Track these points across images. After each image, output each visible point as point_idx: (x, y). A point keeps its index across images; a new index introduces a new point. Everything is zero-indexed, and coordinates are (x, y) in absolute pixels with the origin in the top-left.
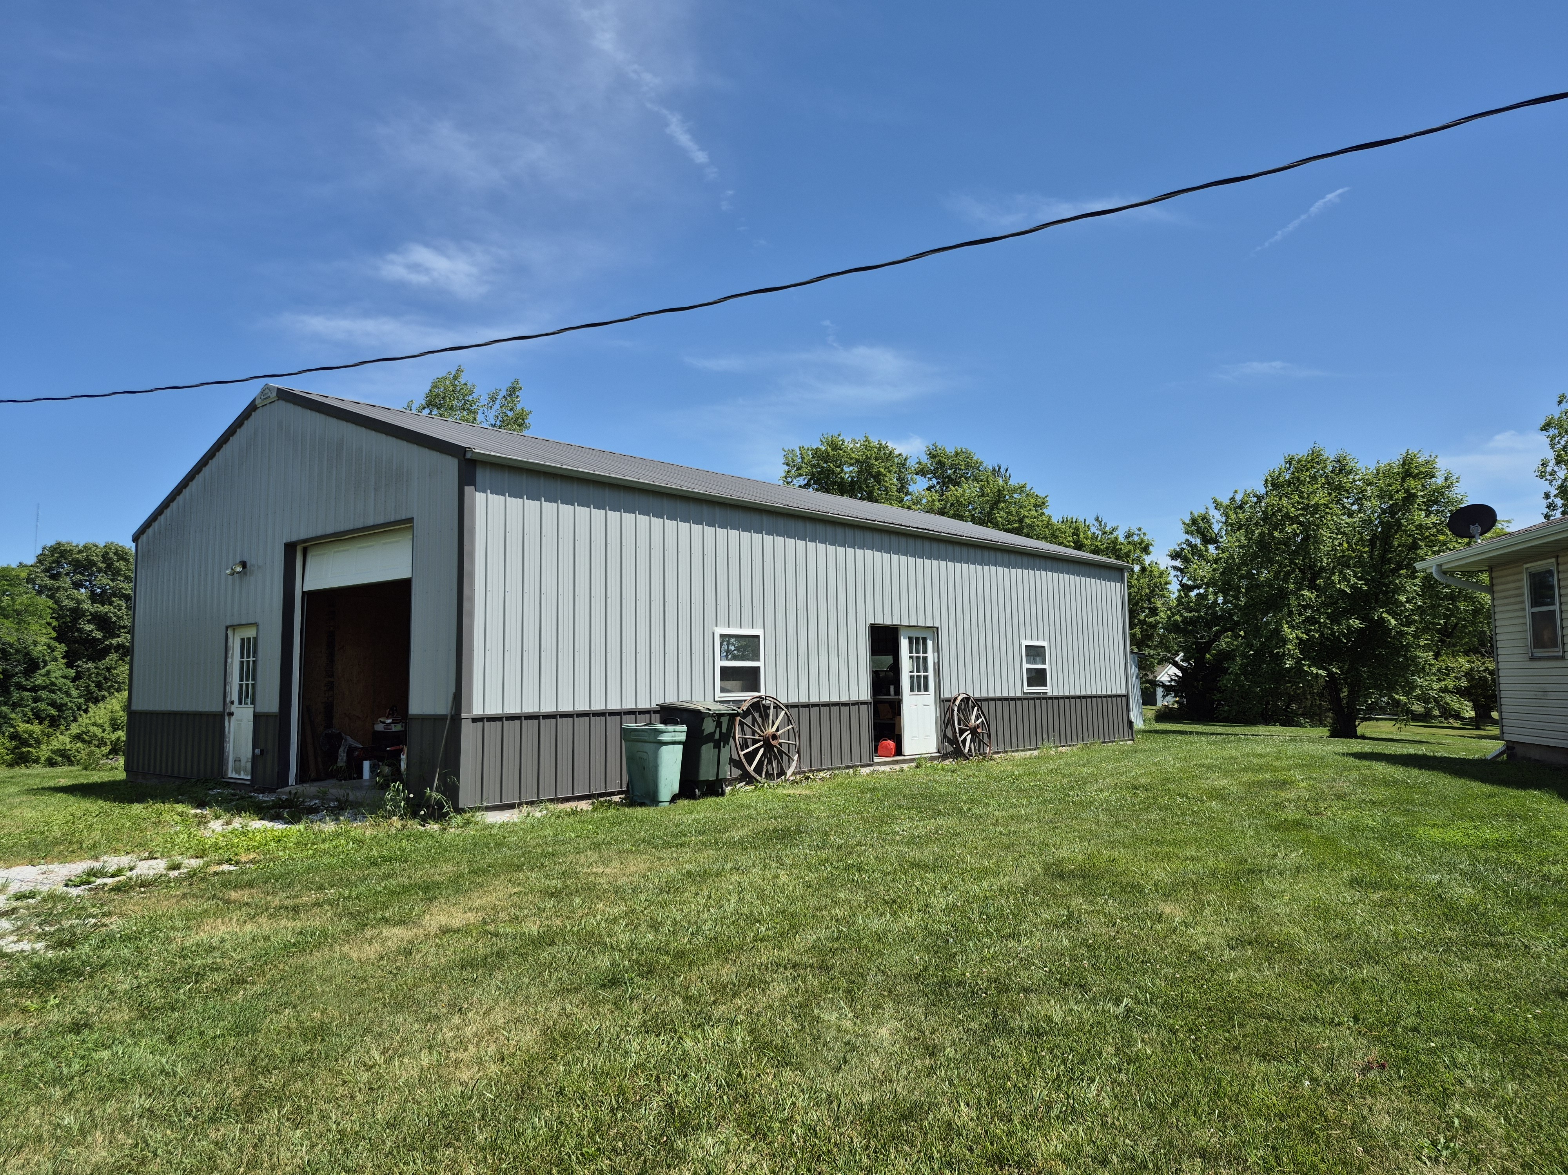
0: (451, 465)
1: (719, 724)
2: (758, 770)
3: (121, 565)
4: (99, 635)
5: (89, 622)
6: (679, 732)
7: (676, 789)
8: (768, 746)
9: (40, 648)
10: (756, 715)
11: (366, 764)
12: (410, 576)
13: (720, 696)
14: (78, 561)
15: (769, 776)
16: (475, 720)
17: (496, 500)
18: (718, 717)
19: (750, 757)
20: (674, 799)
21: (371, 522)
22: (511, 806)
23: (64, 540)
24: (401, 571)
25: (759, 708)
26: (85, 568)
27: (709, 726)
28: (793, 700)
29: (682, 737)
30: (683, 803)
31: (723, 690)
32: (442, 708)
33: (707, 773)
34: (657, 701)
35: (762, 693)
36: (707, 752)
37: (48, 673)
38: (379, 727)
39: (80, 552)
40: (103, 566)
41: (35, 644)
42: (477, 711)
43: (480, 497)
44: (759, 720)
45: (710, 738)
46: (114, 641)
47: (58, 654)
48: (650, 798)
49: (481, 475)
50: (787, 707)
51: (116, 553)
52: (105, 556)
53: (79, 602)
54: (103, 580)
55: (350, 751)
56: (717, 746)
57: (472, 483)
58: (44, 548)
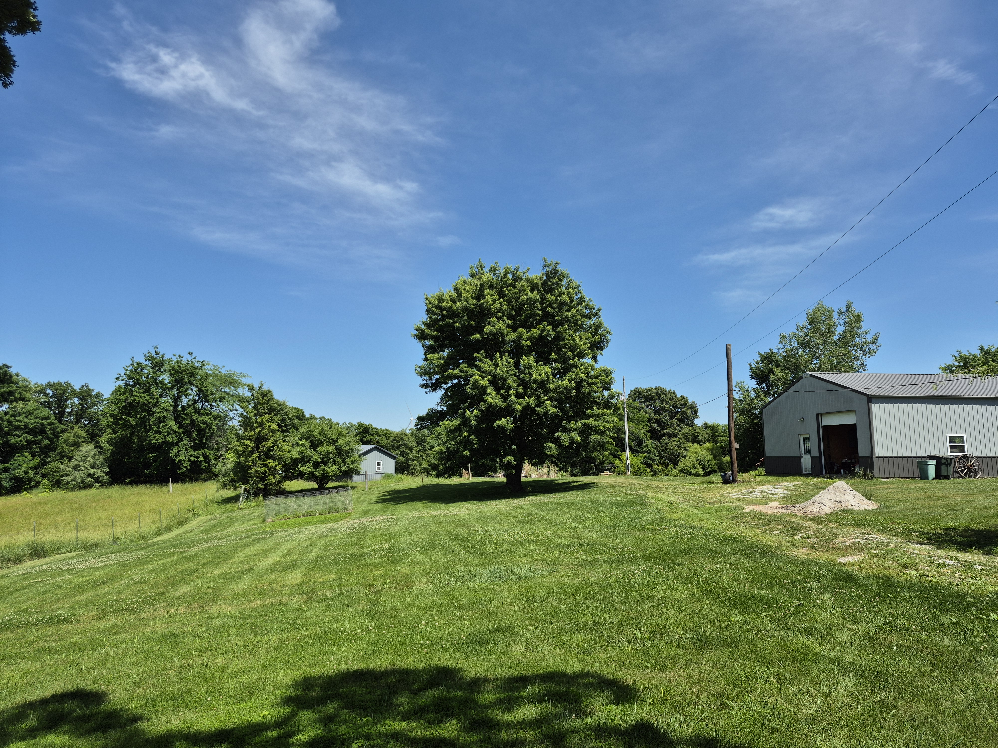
0: (865, 398)
1: (947, 460)
2: (965, 475)
3: (663, 396)
4: (659, 429)
5: (655, 423)
6: (934, 462)
7: (934, 476)
8: (968, 468)
9: (642, 435)
10: (964, 460)
11: (842, 471)
12: (855, 422)
13: (950, 453)
14: (647, 396)
15: (970, 477)
16: (877, 457)
17: (877, 405)
18: (947, 458)
19: (962, 471)
20: (934, 479)
21: (843, 410)
22: (888, 478)
23: (638, 387)
24: (853, 422)
25: (965, 457)
26: (651, 399)
27: (943, 461)
28: (979, 455)
29: (935, 463)
30: (936, 481)
31: (951, 452)
32: (868, 454)
33: (944, 473)
34: (928, 454)
35: (966, 453)
36: (943, 468)
37: (647, 445)
38: (844, 461)
39: (647, 392)
40: (657, 397)
41: (640, 433)
42: (877, 455)
43: (873, 405)
44: (965, 461)
45: (944, 464)
46: (665, 431)
47: (649, 437)
48: (927, 478)
49: (873, 400)
50: (976, 457)
51: (661, 392)
52: (657, 393)
53: (650, 414)
54: (658, 403)
55: (837, 467)
56: (947, 465)
57: (871, 402)
58: (631, 391)
